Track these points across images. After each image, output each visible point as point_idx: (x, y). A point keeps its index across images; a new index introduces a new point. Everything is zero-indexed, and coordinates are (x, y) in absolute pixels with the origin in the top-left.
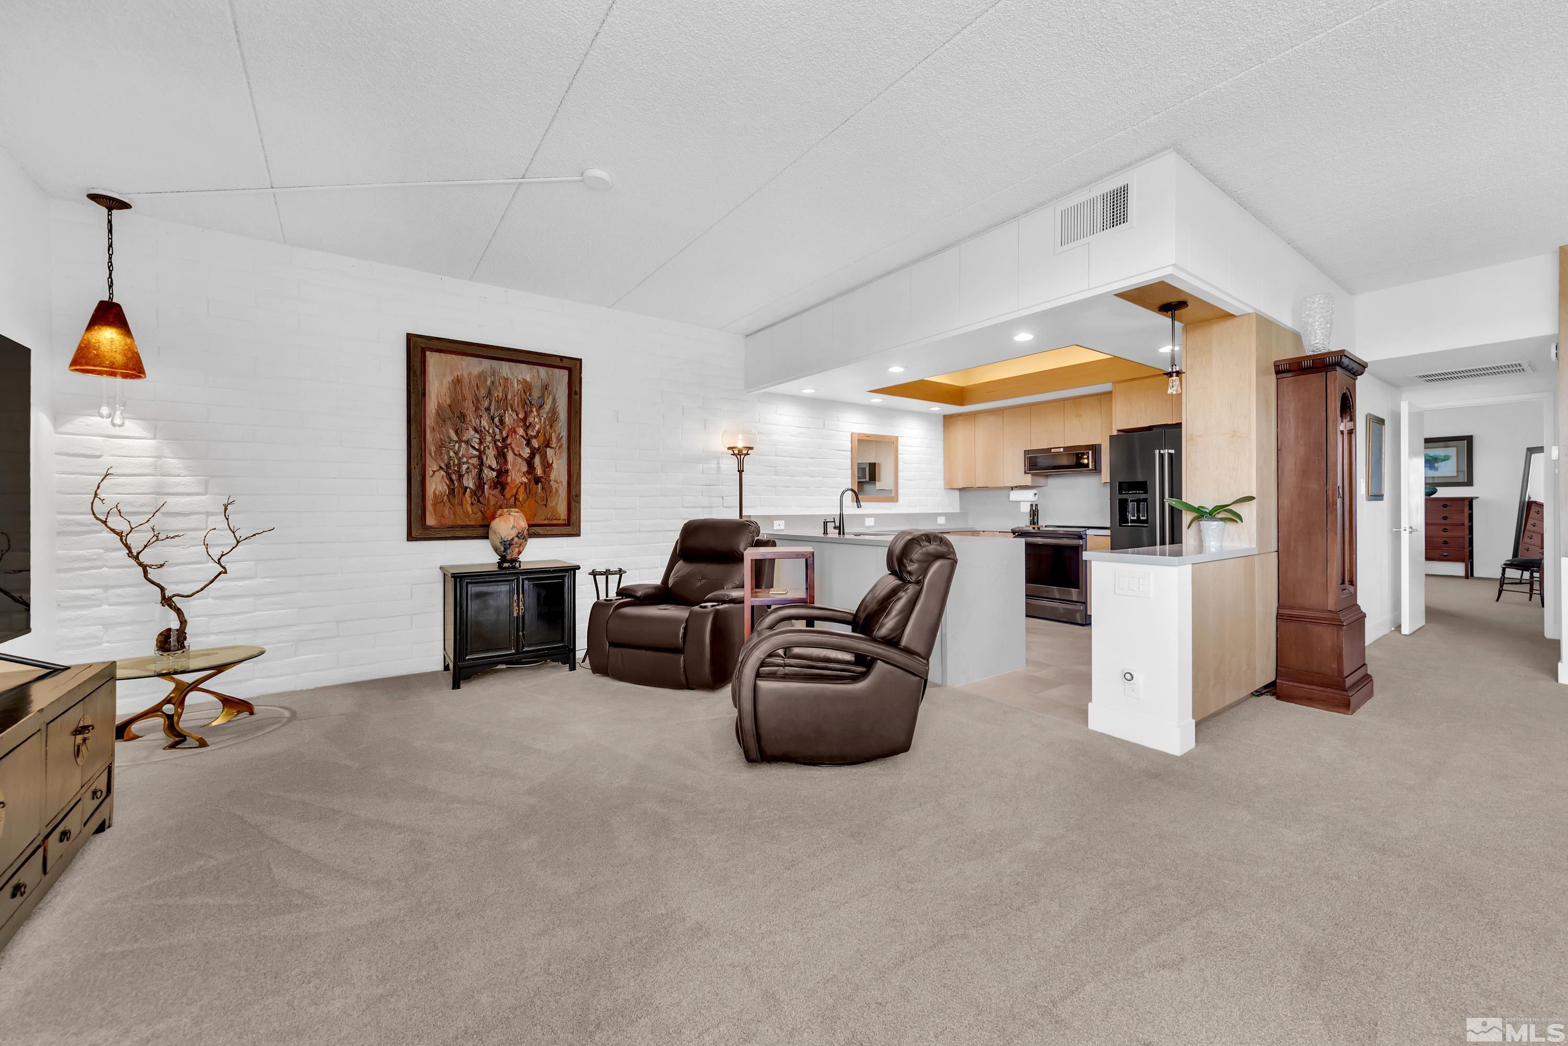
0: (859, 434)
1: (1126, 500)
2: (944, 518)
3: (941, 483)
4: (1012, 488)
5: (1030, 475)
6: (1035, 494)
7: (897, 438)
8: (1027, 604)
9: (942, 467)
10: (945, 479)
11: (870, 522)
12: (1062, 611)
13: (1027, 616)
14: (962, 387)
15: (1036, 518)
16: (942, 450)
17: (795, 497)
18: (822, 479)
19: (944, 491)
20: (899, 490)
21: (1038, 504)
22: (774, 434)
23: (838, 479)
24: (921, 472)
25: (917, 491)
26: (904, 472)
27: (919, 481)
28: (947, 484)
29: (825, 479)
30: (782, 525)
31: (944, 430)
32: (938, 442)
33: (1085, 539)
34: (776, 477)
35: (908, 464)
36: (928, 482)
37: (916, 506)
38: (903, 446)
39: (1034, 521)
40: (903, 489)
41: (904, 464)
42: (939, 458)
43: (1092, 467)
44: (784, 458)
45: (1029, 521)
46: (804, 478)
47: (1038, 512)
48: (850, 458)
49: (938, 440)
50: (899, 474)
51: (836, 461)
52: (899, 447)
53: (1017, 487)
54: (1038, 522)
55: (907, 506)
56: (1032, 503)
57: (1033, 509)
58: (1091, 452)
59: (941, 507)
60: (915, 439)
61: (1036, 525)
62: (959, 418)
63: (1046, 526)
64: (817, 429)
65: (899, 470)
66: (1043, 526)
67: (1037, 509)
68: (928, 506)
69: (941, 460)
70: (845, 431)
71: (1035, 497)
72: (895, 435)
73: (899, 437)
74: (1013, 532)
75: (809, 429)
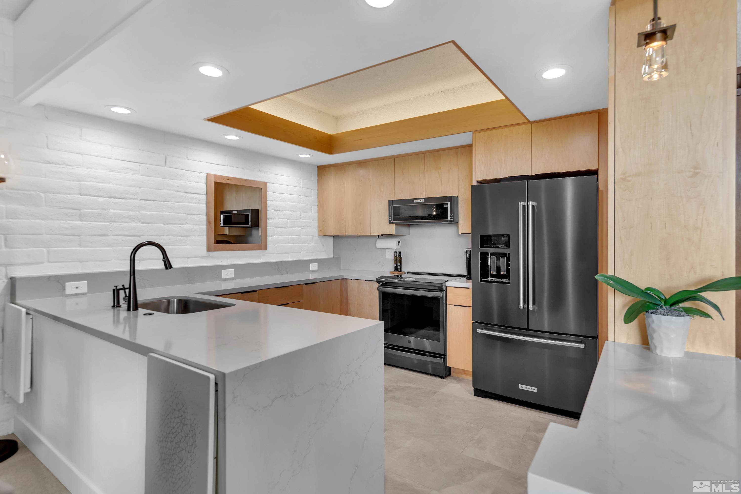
0: (216, 176)
1: (487, 254)
2: (316, 264)
3: (314, 230)
4: (379, 236)
5: (394, 224)
6: (399, 242)
7: (266, 184)
8: (385, 353)
9: (316, 215)
10: (319, 227)
11: (228, 274)
12: (416, 362)
13: (385, 364)
14: (331, 135)
15: (399, 265)
16: (316, 199)
17: (117, 248)
18: (163, 225)
19: (317, 238)
20: (268, 238)
21: (401, 252)
22: (76, 166)
23: (187, 226)
24: (294, 219)
25: (289, 239)
26: (274, 219)
27: (292, 228)
28: (321, 231)
29: (167, 225)
30: (82, 287)
31: (318, 180)
32: (312, 191)
33: (445, 291)
34: (80, 222)
35: (279, 212)
36: (302, 229)
37: (288, 254)
38: (274, 193)
39: (397, 271)
40: (274, 236)
41: (275, 210)
42: (313, 206)
43: (451, 219)
44: (96, 198)
45: (392, 269)
46: (133, 224)
47: (401, 259)
48: (205, 202)
49: (312, 189)
50: (268, 221)
51: (184, 204)
52: (268, 193)
53: (383, 236)
54: (401, 271)
55: (278, 254)
56: (396, 251)
57: (396, 257)
58: (449, 203)
59: (314, 254)
60: (287, 186)
61: (397, 273)
62: (332, 168)
63: (408, 273)
64: (154, 166)
65: (268, 217)
66: (406, 273)
67: (400, 256)
68: (301, 252)
69: (315, 208)
70: (198, 172)
71: (398, 245)
72: (264, 181)
73: (268, 183)
74: (378, 281)
75: (141, 165)
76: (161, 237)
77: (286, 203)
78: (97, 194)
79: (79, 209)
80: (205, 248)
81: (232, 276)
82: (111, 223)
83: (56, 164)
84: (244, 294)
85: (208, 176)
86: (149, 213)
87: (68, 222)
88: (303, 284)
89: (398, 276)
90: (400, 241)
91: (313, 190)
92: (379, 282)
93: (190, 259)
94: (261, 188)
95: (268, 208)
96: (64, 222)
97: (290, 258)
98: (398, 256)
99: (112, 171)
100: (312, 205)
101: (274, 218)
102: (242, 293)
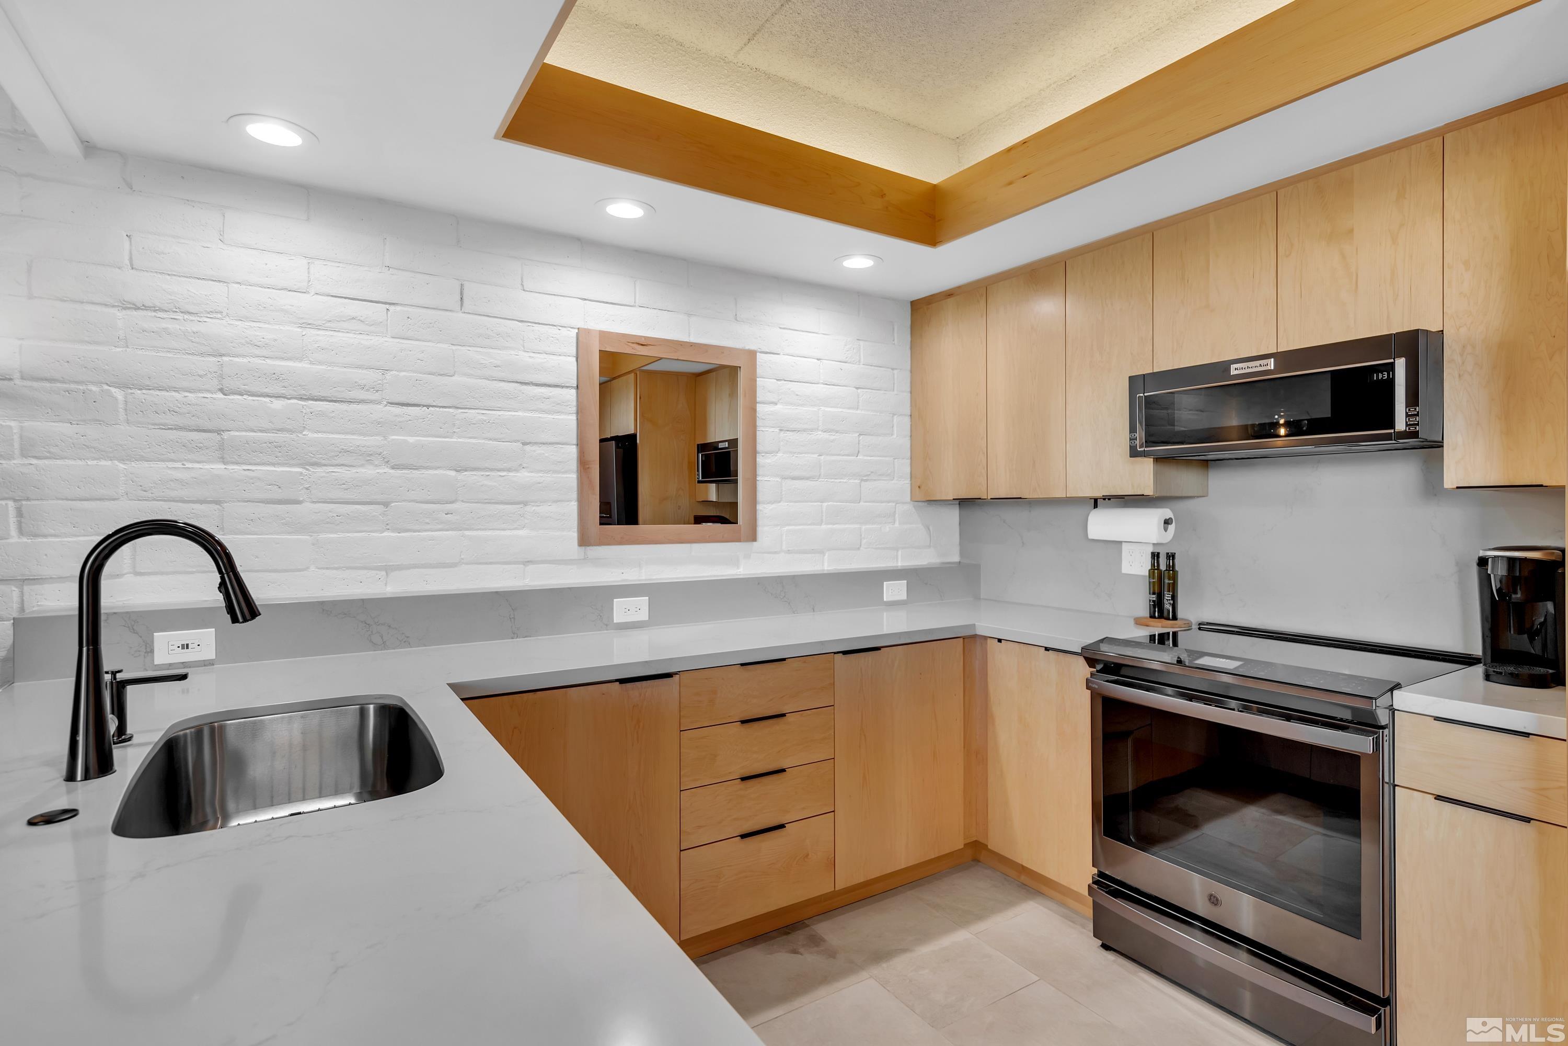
0: (604, 335)
2: (903, 584)
3: (902, 485)
4: (1096, 501)
5: (1150, 461)
6: (1167, 522)
7: (752, 354)
9: (907, 442)
10: (913, 476)
11: (630, 610)
14: (934, 186)
15: (1167, 596)
16: (907, 396)
17: (322, 536)
18: (453, 473)
19: (909, 507)
20: (759, 507)
21: (1176, 555)
22: (209, 316)
23: (524, 476)
24: (839, 455)
25: (824, 510)
26: (780, 455)
27: (832, 480)
28: (919, 487)
29: (466, 473)
30: (199, 645)
31: (911, 341)
32: (894, 374)
33: (1386, 731)
34: (223, 466)
35: (791, 433)
36: (863, 483)
37: (822, 552)
38: (779, 382)
39: (1161, 616)
40: (779, 502)
41: (781, 430)
42: (895, 417)
43: (1407, 425)
44: (267, 400)
45: (1143, 610)
46: (368, 472)
47: (1174, 577)
48: (574, 409)
49: (893, 369)
50: (760, 460)
51: (515, 415)
52: (759, 381)
53: (1109, 499)
54: (1175, 618)
55: (789, 552)
56: (1157, 551)
57: (1158, 569)
58: (1400, 365)
59: (900, 552)
60: (819, 362)
61: (1159, 628)
62: (951, 300)
63: (1203, 627)
64: (429, 311)
65: (759, 448)
66: (1195, 627)
67: (1171, 568)
68: (861, 548)
69: (903, 424)
70: (555, 326)
71: (1166, 530)
72: (747, 348)
73: (758, 354)
74: (1090, 656)
75: (392, 308)
76: (449, 507)
77: (815, 409)
78: (266, 390)
79: (219, 432)
80: (573, 535)
81: (644, 616)
82: (307, 467)
83: (155, 309)
84: (629, 685)
85: (582, 336)
86: (411, 440)
87: (189, 465)
88: (835, 653)
89: (1163, 638)
90: (1170, 519)
91: (895, 372)
92: (1091, 662)
93: (531, 567)
94: (740, 367)
95: (759, 423)
96: (179, 465)
97: (826, 564)
98: (1163, 567)
99: (309, 325)
100: (894, 414)
101: (779, 450)
102: (622, 681)
